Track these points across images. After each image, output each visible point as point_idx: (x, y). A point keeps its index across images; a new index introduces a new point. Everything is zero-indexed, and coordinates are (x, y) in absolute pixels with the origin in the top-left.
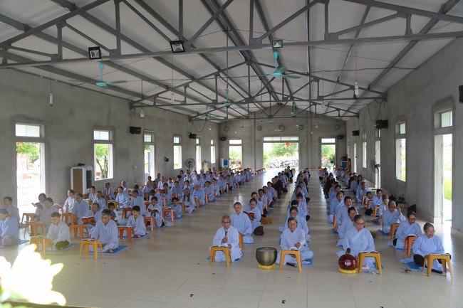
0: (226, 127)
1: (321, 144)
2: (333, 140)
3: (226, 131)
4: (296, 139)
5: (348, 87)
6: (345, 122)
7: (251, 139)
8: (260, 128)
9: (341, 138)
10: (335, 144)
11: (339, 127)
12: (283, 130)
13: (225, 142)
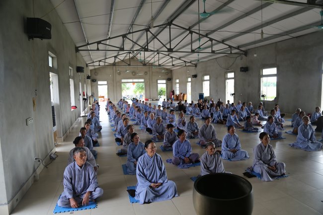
0: (96, 72)
1: (157, 83)
2: (164, 81)
3: (96, 75)
4: (143, 80)
5: (228, 47)
6: (171, 70)
7: (113, 81)
8: (119, 74)
9: (170, 80)
10: (167, 84)
11: (168, 73)
12: (134, 75)
13: (95, 83)
